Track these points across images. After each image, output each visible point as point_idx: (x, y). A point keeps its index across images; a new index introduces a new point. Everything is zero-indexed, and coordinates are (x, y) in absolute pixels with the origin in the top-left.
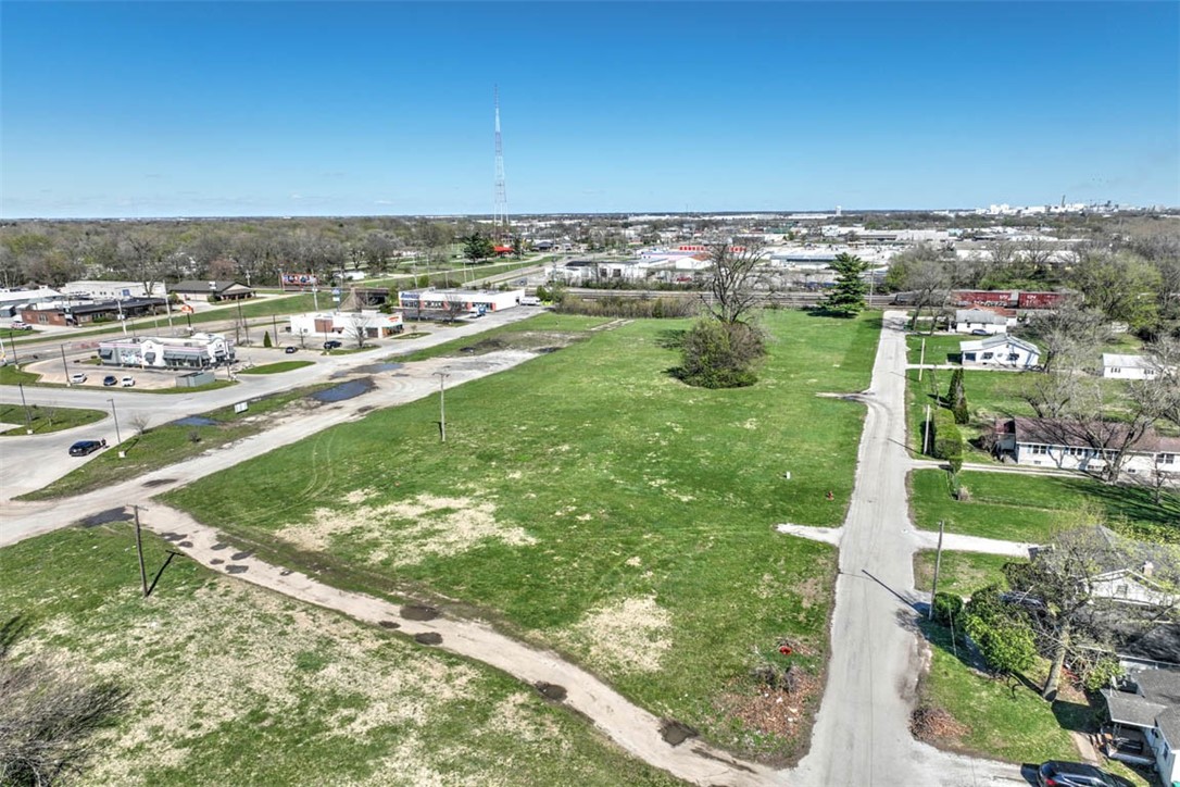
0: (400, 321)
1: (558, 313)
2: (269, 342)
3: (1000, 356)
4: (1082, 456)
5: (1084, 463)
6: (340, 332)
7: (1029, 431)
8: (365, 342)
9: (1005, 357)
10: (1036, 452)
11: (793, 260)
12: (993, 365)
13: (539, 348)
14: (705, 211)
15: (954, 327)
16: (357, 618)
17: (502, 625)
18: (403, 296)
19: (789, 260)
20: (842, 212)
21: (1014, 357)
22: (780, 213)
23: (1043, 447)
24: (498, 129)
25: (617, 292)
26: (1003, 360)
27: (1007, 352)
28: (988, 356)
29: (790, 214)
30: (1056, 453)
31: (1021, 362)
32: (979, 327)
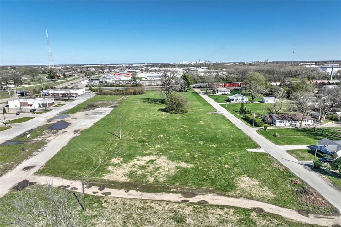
0: (53, 101)
1: (101, 95)
2: (5, 111)
3: (239, 99)
4: (290, 123)
5: (291, 124)
6: (31, 106)
7: (277, 117)
8: (47, 108)
9: (241, 100)
10: (280, 122)
11: (153, 77)
12: (238, 102)
13: (110, 106)
14: (107, 64)
15: (217, 93)
16: (172, 201)
17: (218, 193)
18: (42, 92)
19: (152, 77)
20: (147, 64)
21: (243, 99)
22: (129, 64)
23: (282, 121)
24: (48, 37)
25: (118, 88)
26: (240, 100)
27: (241, 98)
28: (237, 100)
29: (133, 64)
30: (285, 122)
31: (244, 101)
32: (224, 92)
